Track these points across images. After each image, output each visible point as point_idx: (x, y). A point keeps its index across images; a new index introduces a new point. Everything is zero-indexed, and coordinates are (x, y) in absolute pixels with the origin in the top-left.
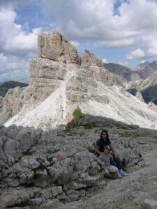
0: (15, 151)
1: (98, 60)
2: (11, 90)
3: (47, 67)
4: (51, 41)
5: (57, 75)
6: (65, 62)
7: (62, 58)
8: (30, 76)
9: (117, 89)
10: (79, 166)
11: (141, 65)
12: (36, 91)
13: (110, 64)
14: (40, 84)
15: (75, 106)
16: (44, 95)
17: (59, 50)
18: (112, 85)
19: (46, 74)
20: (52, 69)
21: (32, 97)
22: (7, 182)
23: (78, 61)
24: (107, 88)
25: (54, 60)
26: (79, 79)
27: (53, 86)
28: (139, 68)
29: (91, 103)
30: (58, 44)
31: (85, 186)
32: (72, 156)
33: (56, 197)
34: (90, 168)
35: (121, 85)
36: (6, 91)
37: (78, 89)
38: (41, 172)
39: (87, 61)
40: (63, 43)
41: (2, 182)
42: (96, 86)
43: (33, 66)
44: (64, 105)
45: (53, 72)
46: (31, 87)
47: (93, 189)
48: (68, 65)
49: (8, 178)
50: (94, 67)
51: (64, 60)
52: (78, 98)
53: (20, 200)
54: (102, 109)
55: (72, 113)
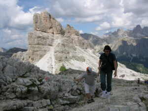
0: (12, 74)
1: (76, 31)
2: (14, 54)
3: (40, 37)
4: (43, 18)
5: (48, 42)
6: (53, 33)
7: (51, 31)
8: (28, 44)
9: (90, 51)
10: (63, 88)
11: (106, 34)
12: (33, 54)
13: (85, 34)
14: (36, 49)
15: (61, 64)
16: (39, 56)
17: (49, 25)
18: (86, 48)
19: (40, 42)
20: (44, 38)
21: (30, 59)
22: (5, 96)
23: (62, 33)
24: (83, 50)
25: (45, 32)
26: (63, 45)
27: (45, 51)
28: (105, 36)
29: (72, 61)
30: (48, 21)
31: (68, 102)
32: (58, 81)
33: (45, 107)
34: (72, 90)
35: (93, 48)
36: (12, 55)
37: (62, 52)
38: (33, 88)
39: (69, 32)
40: (52, 19)
41: (1, 95)
42: (75, 49)
43: (30, 37)
44: (53, 64)
45: (45, 41)
46: (29, 51)
47: (75, 105)
48: (55, 35)
49: (6, 92)
50: (73, 36)
51: (52, 32)
52: (63, 58)
53: (15, 106)
54: (80, 66)
55: (59, 69)
